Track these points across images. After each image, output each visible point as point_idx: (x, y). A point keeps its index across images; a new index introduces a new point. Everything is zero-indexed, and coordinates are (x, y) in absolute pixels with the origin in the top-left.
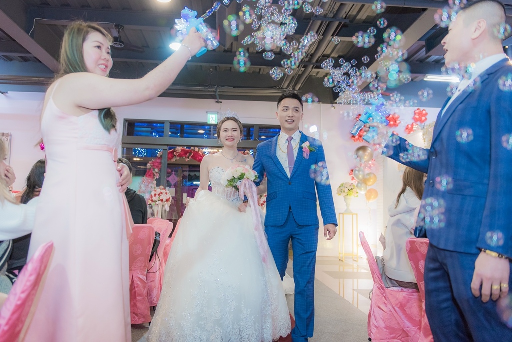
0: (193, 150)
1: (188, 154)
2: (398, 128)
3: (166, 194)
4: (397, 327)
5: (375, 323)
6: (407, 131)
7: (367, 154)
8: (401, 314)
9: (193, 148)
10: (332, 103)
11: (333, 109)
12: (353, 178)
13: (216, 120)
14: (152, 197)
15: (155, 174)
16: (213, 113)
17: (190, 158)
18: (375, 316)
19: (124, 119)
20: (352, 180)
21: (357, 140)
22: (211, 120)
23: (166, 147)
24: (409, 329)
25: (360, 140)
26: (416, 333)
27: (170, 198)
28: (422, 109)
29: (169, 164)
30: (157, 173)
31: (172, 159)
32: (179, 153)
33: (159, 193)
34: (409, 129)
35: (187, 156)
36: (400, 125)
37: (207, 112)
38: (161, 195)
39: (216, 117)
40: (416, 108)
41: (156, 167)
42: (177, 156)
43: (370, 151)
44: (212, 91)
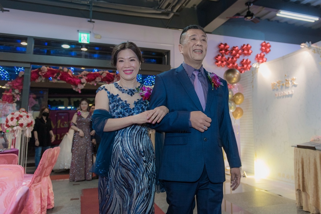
0: (60, 70)
1: (56, 74)
2: (250, 56)
3: (28, 117)
9: (61, 68)
13: (88, 39)
14: (7, 121)
16: (85, 32)
17: (58, 78)
22: (82, 39)
28: (267, 42)
30: (17, 94)
31: (36, 80)
32: (45, 73)
33: (18, 116)
34: (258, 57)
35: (54, 76)
36: (252, 54)
37: (78, 31)
38: (20, 118)
39: (88, 36)
40: (263, 41)
41: (16, 88)
42: (42, 76)
43: (238, 72)
44: (85, 5)
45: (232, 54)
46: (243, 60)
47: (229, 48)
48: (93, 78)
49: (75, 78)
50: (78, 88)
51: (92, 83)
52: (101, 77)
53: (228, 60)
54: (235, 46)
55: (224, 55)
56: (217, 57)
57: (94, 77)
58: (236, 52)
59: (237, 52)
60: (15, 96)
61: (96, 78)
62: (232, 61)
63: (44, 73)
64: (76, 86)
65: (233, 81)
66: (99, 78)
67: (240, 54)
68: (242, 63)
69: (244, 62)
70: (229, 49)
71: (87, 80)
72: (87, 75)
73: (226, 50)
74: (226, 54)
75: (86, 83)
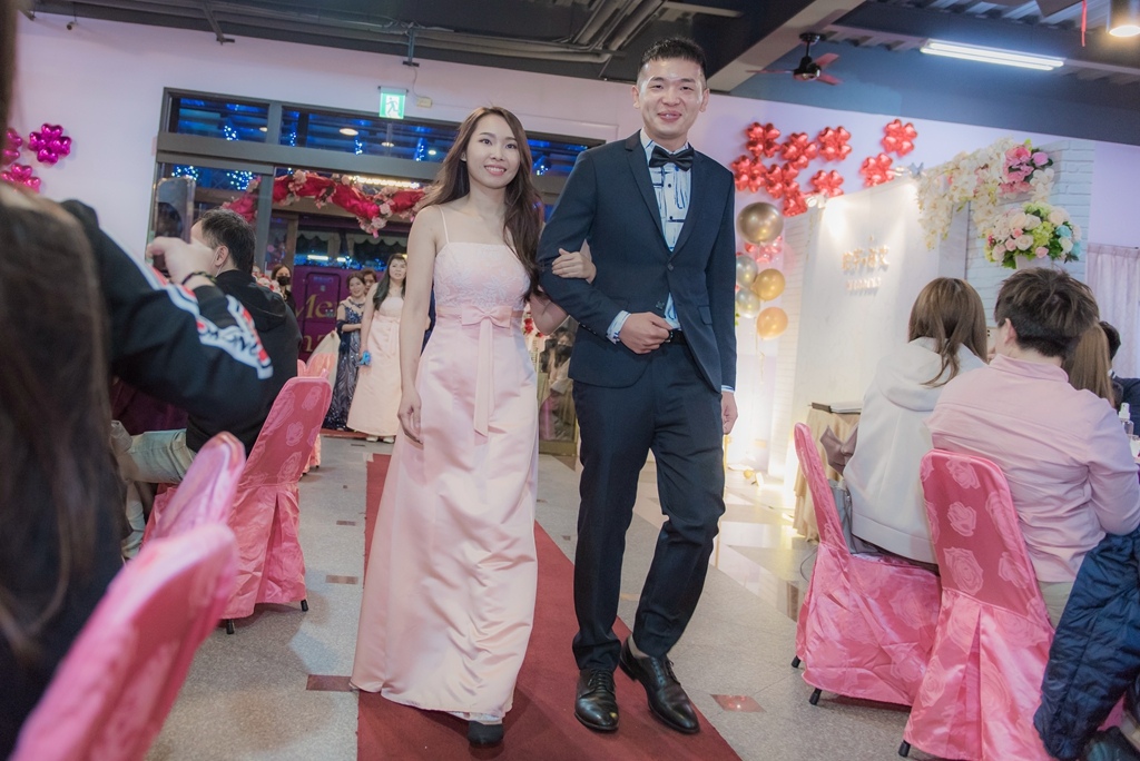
0: (335, 180)
1: (324, 191)
2: (843, 163)
4: (866, 640)
5: (818, 629)
6: (864, 171)
7: (768, 222)
8: (879, 613)
9: (338, 176)
13: (400, 108)
16: (394, 90)
17: (329, 200)
18: (818, 615)
19: (165, 89)
21: (745, 187)
22: (388, 107)
23: (269, 169)
24: (893, 647)
25: (750, 187)
26: (908, 657)
28: (904, 120)
29: (274, 211)
31: (283, 200)
32: (301, 186)
34: (870, 166)
35: (320, 195)
36: (849, 156)
37: (379, 88)
39: (401, 101)
40: (892, 118)
42: (294, 193)
43: (774, 214)
44: (398, 35)
45: (786, 155)
46: (820, 173)
47: (777, 136)
48: (409, 203)
49: (367, 201)
50: (373, 227)
51: (405, 215)
53: (770, 172)
54: (798, 133)
55: (762, 156)
56: (737, 163)
57: (411, 200)
58: (798, 149)
59: (803, 149)
61: (415, 202)
62: (783, 176)
63: (298, 185)
64: (369, 221)
67: (811, 157)
68: (816, 182)
69: (822, 178)
70: (780, 141)
71: (395, 209)
72: (393, 195)
73: (769, 144)
74: (766, 155)
75: (390, 215)
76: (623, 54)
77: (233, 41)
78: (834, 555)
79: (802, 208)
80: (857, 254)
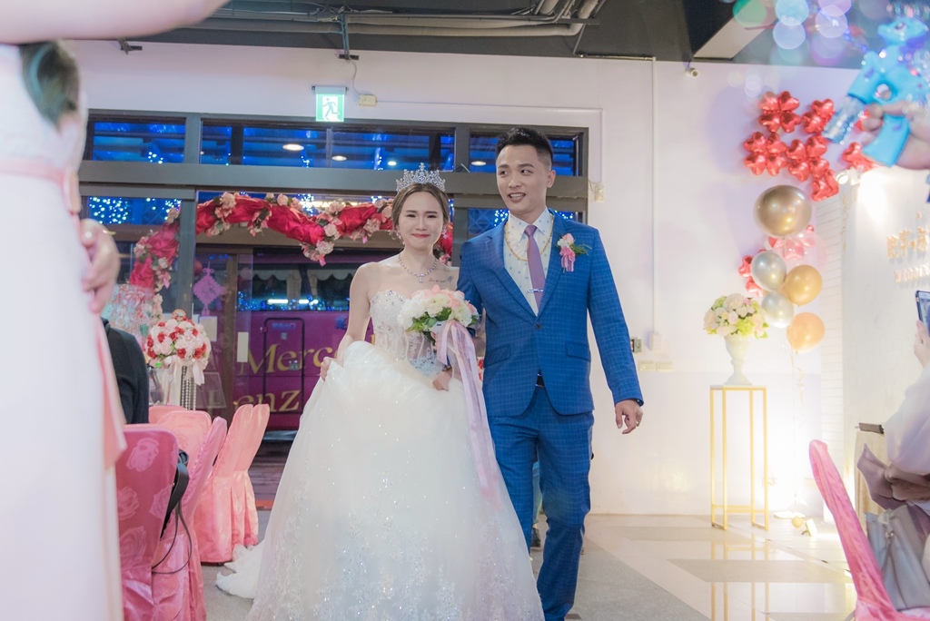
0: (270, 200)
1: (257, 214)
3: (195, 332)
7: (792, 209)
9: (271, 195)
10: (686, 58)
11: (689, 75)
12: (752, 281)
13: (340, 109)
14: (151, 343)
15: (159, 273)
16: (331, 88)
17: (264, 225)
20: (748, 287)
21: (762, 170)
22: (325, 110)
23: (190, 194)
25: (769, 169)
27: (204, 346)
29: (198, 245)
30: (163, 271)
31: (209, 230)
32: (230, 212)
33: (173, 330)
35: (254, 220)
37: (314, 87)
38: (178, 335)
39: (340, 101)
41: (160, 254)
42: (223, 220)
43: (800, 199)
44: (329, 23)
45: (809, 128)
47: (797, 106)
48: (359, 222)
49: (310, 223)
50: (318, 253)
51: (355, 236)
52: (380, 219)
53: (792, 150)
54: (821, 100)
55: (780, 131)
56: (750, 142)
57: (361, 218)
58: (823, 119)
60: (160, 277)
61: (366, 220)
62: (808, 153)
63: (227, 210)
64: (313, 245)
65: (786, 228)
66: (374, 220)
68: (849, 157)
70: (799, 112)
71: (345, 230)
72: (340, 213)
73: (787, 117)
74: (785, 130)
75: (336, 238)
76: (596, 22)
77: (139, 48)
78: (875, 615)
79: (833, 189)
80: (904, 236)
